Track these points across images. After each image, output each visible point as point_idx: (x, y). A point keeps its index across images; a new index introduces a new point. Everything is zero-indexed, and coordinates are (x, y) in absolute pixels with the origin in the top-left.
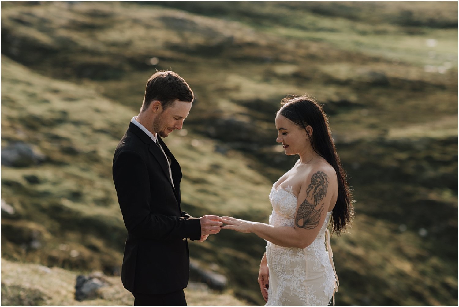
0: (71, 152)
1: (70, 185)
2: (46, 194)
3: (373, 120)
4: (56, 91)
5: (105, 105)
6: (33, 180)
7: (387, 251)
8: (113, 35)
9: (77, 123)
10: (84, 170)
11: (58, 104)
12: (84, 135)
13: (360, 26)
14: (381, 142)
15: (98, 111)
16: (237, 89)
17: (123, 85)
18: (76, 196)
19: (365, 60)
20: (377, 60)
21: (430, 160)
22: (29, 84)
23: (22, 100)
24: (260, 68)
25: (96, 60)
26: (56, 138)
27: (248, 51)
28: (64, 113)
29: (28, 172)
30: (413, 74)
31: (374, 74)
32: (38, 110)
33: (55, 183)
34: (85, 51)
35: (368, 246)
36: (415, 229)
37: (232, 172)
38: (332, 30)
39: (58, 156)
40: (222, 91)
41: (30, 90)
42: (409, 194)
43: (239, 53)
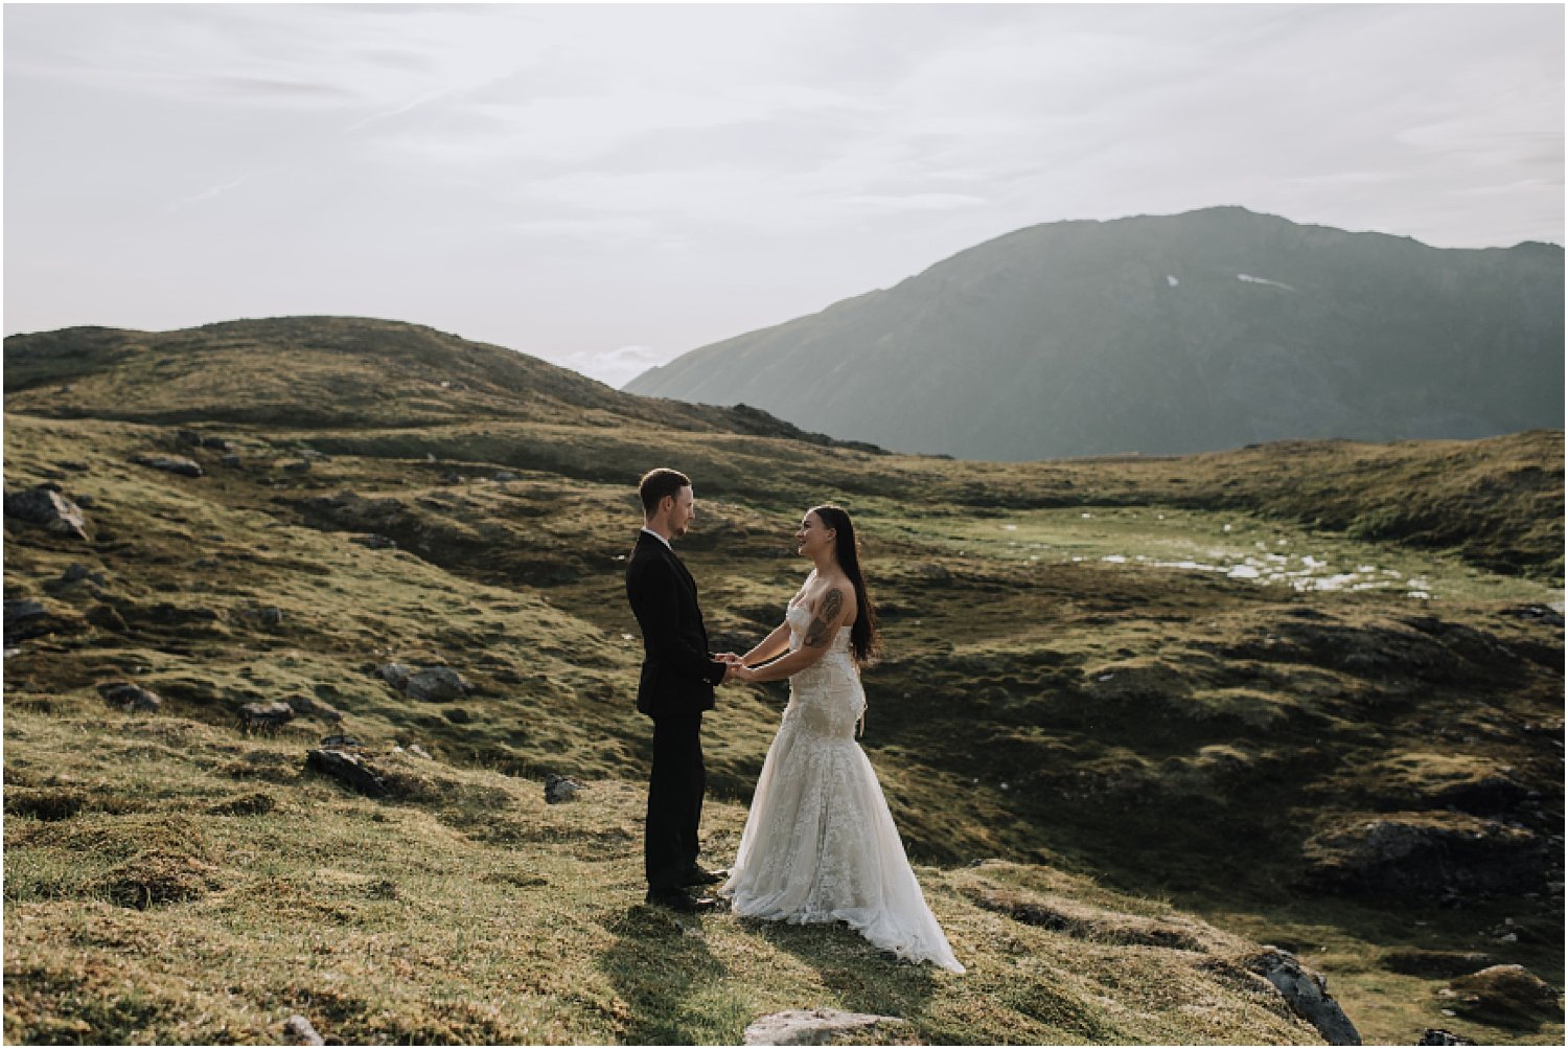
0: (510, 679)
1: (510, 723)
2: (477, 734)
3: (932, 634)
4: (486, 598)
5: (555, 616)
6: (459, 717)
7: (954, 813)
8: (564, 523)
9: (515, 641)
10: (528, 703)
11: (490, 616)
12: (527, 657)
13: (909, 507)
14: (942, 662)
15: (545, 623)
16: (739, 593)
17: (578, 591)
18: (518, 738)
19: (917, 552)
20: (934, 551)
21: (1011, 685)
22: (448, 589)
23: (440, 609)
24: (771, 565)
25: (540, 557)
26: (490, 660)
27: (751, 542)
28: (500, 626)
29: (451, 706)
30: (986, 569)
31: (930, 569)
32: (462, 623)
33: (488, 721)
34: (524, 545)
35: (927, 804)
36: (993, 781)
37: (733, 705)
38: (871, 513)
39: (492, 685)
40: (718, 597)
41: (451, 597)
42: (983, 734)
43: (740, 545)
